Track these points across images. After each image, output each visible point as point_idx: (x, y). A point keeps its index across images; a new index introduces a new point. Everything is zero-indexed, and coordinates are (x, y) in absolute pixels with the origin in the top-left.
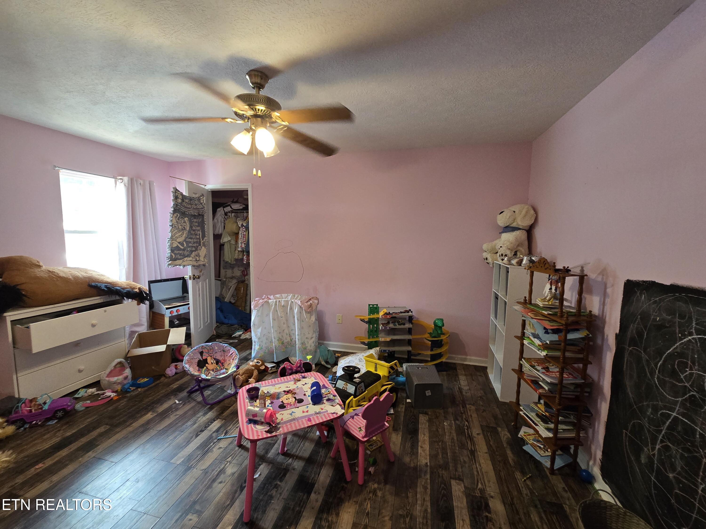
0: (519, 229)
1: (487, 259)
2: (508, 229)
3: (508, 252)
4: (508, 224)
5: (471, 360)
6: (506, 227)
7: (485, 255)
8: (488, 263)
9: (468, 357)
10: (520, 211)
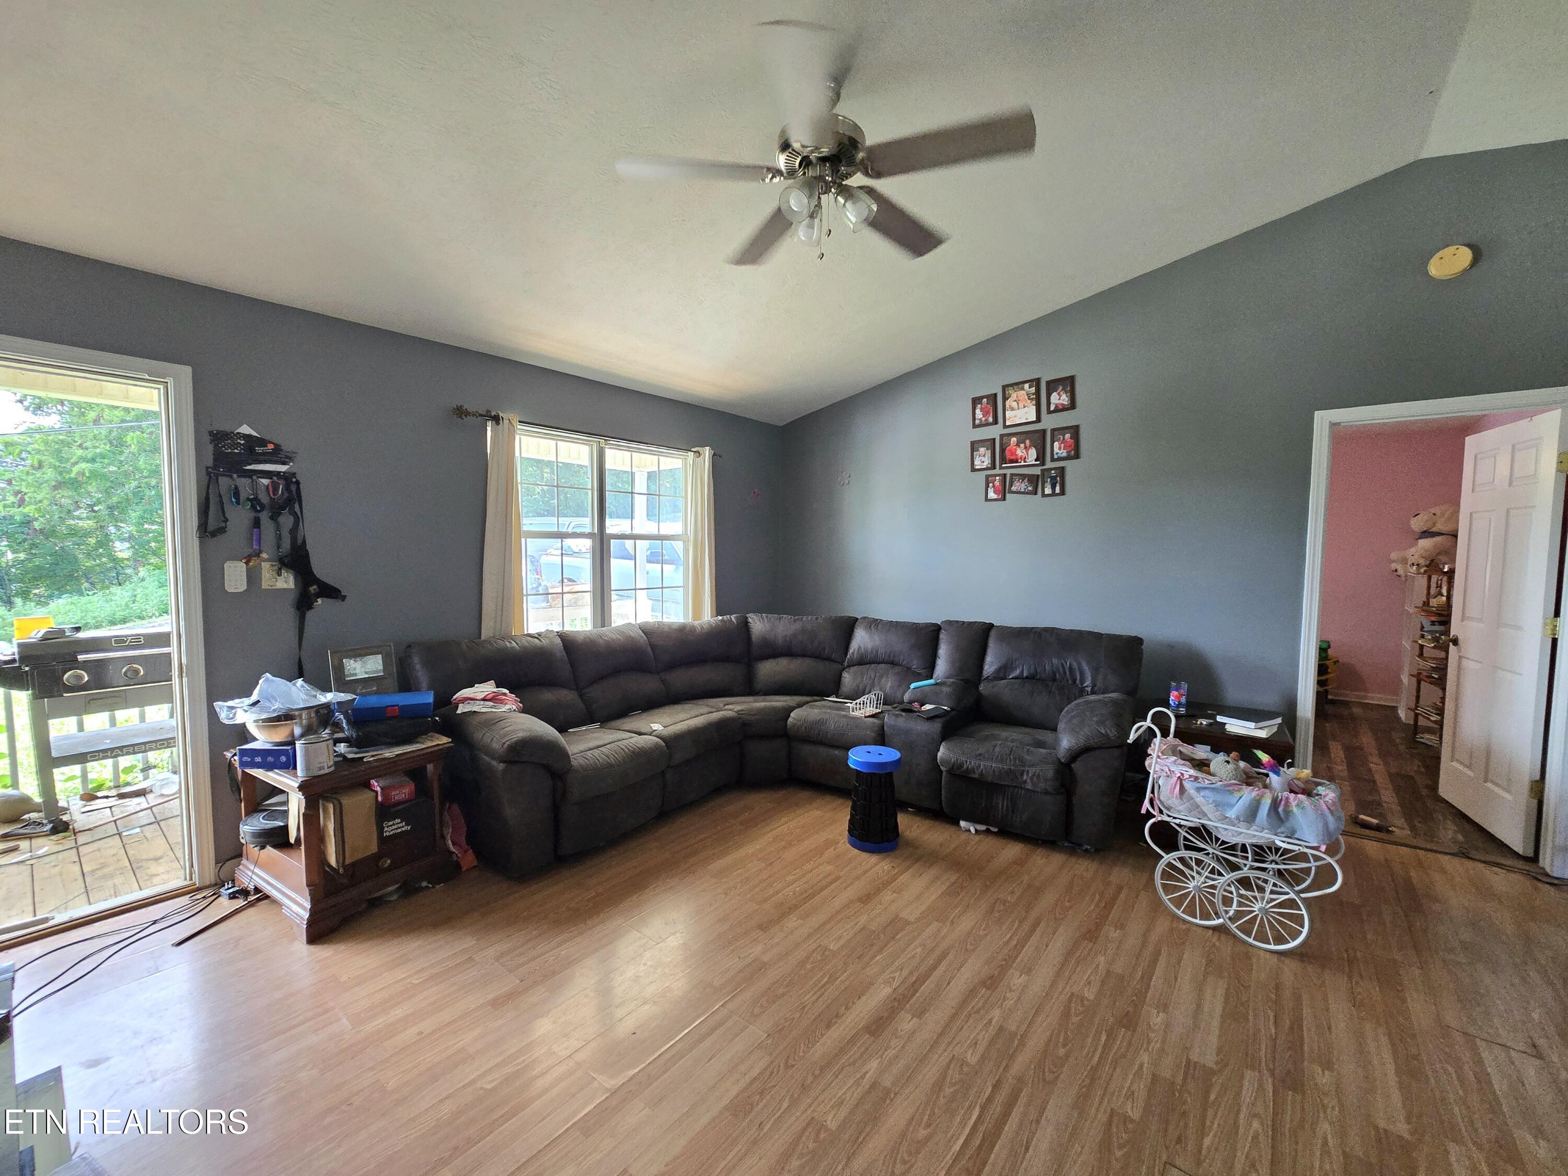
0: (1443, 534)
1: (1396, 570)
2: (1426, 534)
3: (1422, 562)
4: (1425, 529)
5: (1372, 698)
6: (1425, 532)
7: (1394, 566)
8: (1399, 576)
9: (1369, 695)
10: (1443, 515)
